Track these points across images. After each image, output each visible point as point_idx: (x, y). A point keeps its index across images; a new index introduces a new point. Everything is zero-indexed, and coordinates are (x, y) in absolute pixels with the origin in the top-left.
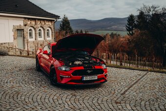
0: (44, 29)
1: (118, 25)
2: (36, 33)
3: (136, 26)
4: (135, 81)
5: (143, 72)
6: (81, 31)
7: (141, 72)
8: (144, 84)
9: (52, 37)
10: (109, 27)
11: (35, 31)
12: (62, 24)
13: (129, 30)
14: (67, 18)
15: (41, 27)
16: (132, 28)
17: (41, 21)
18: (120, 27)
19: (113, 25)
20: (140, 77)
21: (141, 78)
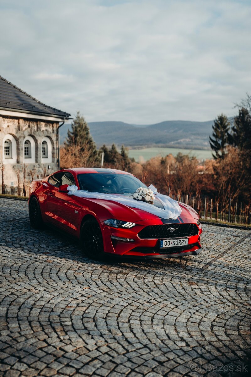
0: (36, 141)
1: (192, 137)
2: (18, 149)
3: (231, 140)
4: (227, 248)
5: (244, 231)
6: (113, 148)
7: (239, 230)
8: (245, 253)
9: (53, 157)
10: (173, 140)
11: (18, 144)
12: (71, 130)
13: (216, 147)
14: (83, 119)
15: (31, 135)
16: (223, 142)
17: (31, 124)
18: (198, 142)
19: (182, 137)
20: (238, 239)
21: (238, 243)
